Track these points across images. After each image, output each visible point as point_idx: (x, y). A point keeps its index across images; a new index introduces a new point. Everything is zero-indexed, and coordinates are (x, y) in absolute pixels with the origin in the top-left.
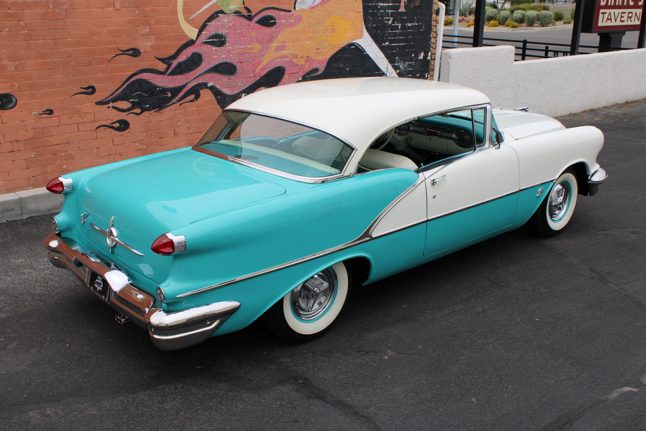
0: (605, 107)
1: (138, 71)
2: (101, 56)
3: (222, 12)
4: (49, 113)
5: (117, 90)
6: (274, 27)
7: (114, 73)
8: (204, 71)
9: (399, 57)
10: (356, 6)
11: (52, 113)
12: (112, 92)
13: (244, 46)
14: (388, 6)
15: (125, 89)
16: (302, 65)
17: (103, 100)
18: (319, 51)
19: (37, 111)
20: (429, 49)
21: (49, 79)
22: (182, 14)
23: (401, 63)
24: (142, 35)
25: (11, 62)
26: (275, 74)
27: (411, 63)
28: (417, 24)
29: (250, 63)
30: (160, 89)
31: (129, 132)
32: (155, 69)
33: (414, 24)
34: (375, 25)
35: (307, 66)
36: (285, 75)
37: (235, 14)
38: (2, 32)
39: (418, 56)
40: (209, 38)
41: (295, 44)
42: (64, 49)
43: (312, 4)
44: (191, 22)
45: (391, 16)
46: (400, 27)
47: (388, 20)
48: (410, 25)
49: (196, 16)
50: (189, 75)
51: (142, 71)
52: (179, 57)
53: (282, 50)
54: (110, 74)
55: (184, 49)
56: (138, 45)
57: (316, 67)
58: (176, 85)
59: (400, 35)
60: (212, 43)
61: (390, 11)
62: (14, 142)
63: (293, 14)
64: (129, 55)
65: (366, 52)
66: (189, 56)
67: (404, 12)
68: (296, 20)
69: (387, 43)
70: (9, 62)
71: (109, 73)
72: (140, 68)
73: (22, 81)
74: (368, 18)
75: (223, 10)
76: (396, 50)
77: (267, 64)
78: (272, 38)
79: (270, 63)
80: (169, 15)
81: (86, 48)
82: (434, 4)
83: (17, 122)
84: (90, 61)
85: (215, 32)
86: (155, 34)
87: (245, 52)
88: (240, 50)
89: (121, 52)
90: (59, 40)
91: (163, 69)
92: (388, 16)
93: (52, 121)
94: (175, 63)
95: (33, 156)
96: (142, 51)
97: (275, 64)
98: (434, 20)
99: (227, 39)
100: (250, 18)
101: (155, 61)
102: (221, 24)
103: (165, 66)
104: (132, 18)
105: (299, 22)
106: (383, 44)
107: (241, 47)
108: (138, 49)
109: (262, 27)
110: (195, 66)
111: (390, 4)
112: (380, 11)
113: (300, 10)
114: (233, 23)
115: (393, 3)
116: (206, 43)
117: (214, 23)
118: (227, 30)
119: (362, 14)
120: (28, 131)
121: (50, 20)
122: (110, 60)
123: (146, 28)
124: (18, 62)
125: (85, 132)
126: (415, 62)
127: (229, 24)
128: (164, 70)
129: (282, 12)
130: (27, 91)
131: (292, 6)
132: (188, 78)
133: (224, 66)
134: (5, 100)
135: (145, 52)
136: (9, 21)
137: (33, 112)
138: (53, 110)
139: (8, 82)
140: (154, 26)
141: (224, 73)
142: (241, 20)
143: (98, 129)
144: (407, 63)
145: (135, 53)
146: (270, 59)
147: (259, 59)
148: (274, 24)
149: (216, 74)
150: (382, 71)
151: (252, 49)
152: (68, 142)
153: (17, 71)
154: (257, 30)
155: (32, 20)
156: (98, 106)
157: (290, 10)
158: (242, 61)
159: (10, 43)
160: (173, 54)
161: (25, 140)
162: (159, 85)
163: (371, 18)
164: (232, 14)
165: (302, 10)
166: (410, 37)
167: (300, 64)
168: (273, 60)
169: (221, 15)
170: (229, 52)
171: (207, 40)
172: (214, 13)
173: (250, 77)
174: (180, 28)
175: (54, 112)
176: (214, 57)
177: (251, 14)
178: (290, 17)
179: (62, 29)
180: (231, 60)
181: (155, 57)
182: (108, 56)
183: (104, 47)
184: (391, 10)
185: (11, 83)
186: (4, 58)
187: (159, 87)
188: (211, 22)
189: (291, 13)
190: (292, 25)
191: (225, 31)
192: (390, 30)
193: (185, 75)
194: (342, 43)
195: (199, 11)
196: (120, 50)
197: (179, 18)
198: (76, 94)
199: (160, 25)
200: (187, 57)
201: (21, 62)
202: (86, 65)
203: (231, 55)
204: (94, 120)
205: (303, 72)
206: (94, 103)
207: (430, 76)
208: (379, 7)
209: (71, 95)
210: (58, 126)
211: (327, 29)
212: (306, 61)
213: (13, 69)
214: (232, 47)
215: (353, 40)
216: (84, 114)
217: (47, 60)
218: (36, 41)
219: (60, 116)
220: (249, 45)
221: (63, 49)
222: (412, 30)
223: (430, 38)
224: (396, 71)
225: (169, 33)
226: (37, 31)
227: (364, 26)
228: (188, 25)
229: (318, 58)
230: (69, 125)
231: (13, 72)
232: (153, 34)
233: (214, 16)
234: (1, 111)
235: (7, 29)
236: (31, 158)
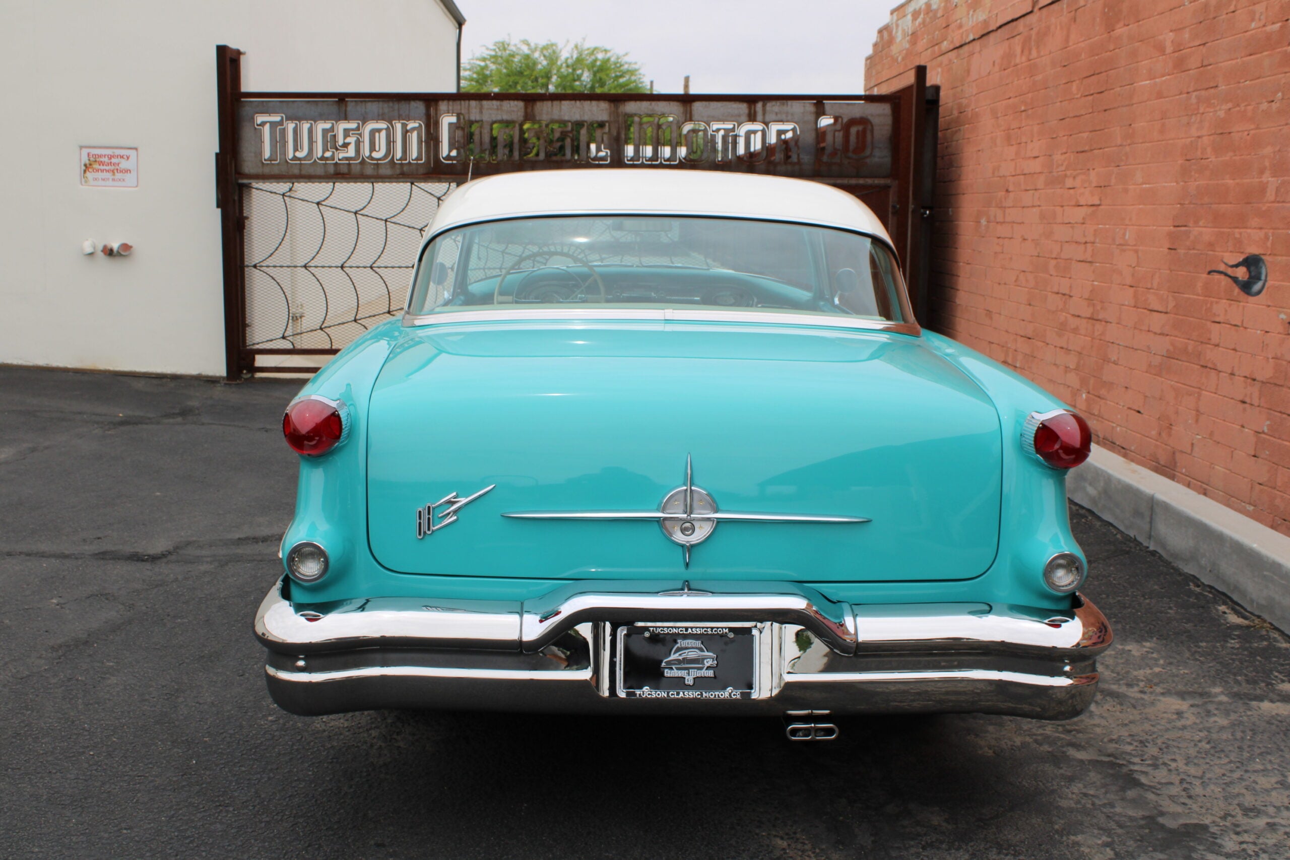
19: (1285, 313)
25: (1272, 177)
38: (1272, 103)
62: (1248, 380)
73: (1279, 229)
83: (1259, 332)
95: (1266, 430)
120: (1268, 359)
124: (1282, 179)
130: (1282, 255)
137: (1281, 312)
139: (1262, 228)
153: (1277, 202)
159: (1278, 128)
161: (1262, 382)
185: (1267, 231)
186: (1266, 168)
201: (1286, 178)
213: (1273, 197)
231: (1272, 202)
234: (1246, 296)
235: (1280, 94)
236: (1263, 432)
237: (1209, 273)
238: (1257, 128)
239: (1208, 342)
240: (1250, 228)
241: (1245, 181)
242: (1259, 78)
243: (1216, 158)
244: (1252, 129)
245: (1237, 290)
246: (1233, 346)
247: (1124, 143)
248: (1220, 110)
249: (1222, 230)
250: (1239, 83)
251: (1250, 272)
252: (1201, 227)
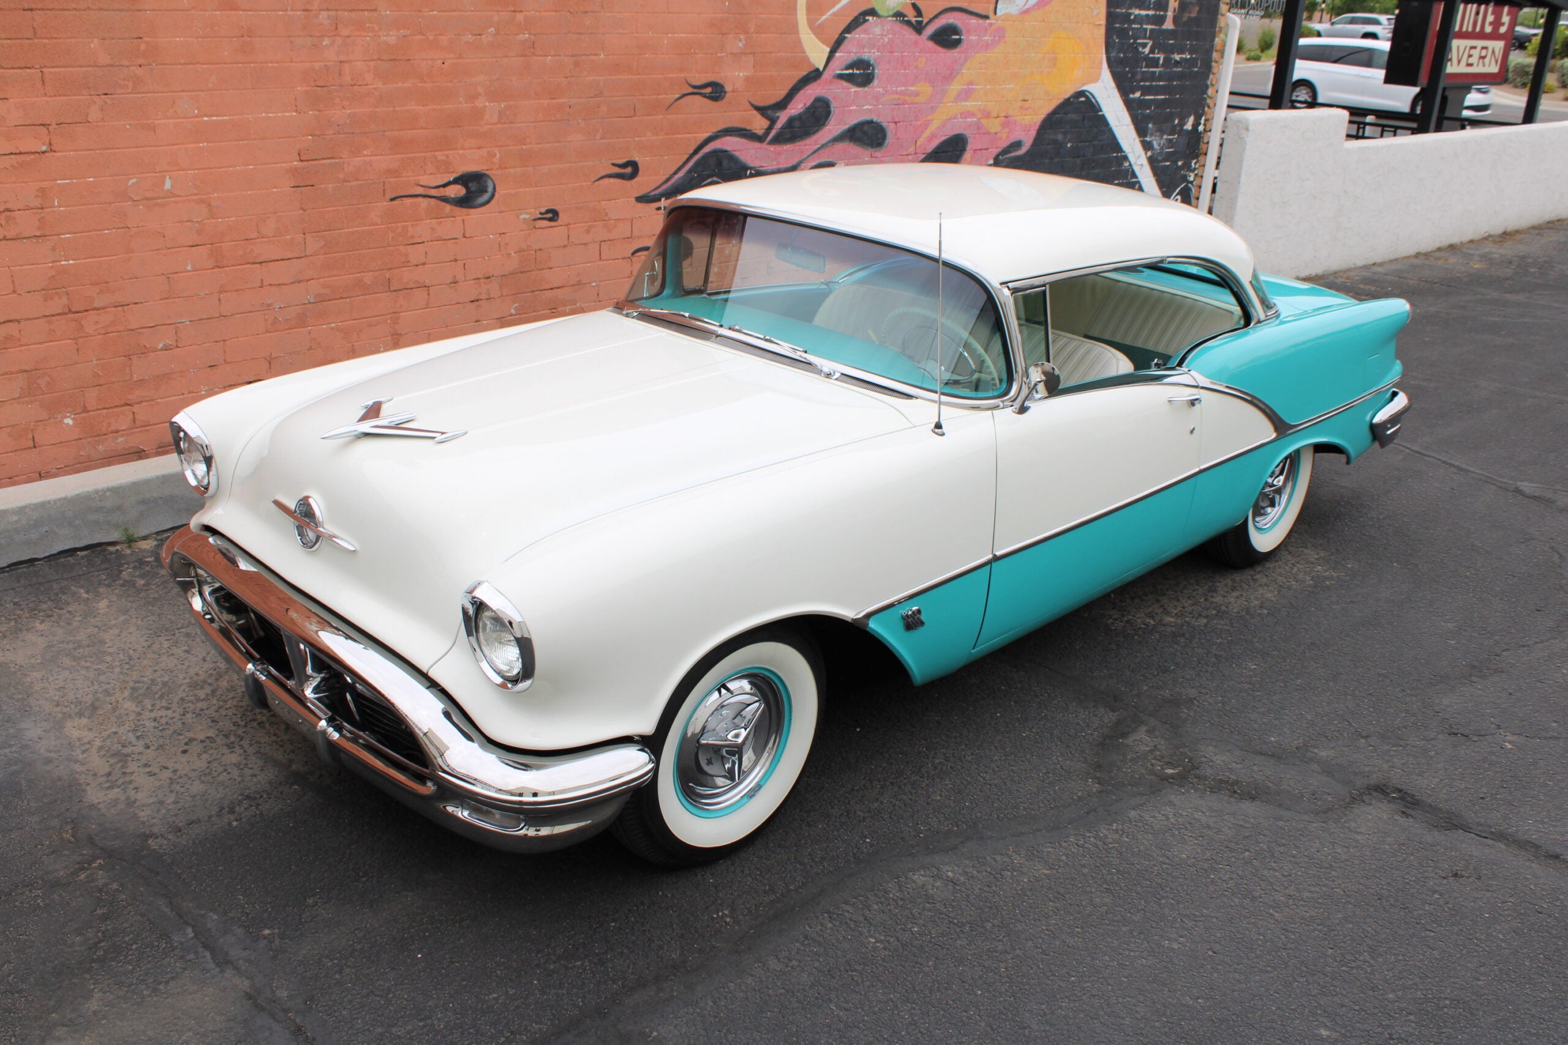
0: (1472, 241)
1: (719, 132)
2: (655, 97)
3: (872, 12)
4: (551, 218)
5: (676, 173)
6: (957, 50)
7: (674, 134)
8: (831, 137)
9: (1154, 124)
10: (1095, 12)
11: (556, 218)
12: (668, 176)
13: (903, 88)
14: (1147, 16)
15: (690, 171)
16: (996, 133)
17: (650, 192)
18: (1027, 105)
19: (529, 213)
20: (1203, 110)
21: (557, 142)
22: (804, 12)
23: (1156, 136)
24: (731, 54)
25: (492, 102)
26: (950, 149)
27: (1172, 137)
28: (1188, 57)
29: (911, 125)
30: (753, 172)
31: (691, 265)
32: (748, 128)
33: (1184, 56)
34: (1122, 55)
35: (1004, 136)
36: (966, 152)
37: (894, 19)
38: (483, 37)
39: (1185, 124)
40: (847, 68)
41: (988, 87)
42: (591, 78)
43: (1025, 5)
44: (818, 31)
45: (1149, 38)
46: (1161, 62)
47: (1144, 45)
48: (1177, 57)
49: (826, 19)
50: (806, 145)
51: (723, 133)
52: (789, 107)
53: (966, 100)
54: (667, 137)
55: (801, 89)
56: (722, 74)
57: (1018, 139)
58: (781, 166)
59: (1161, 77)
60: (849, 78)
61: (1149, 27)
62: (481, 280)
63: (991, 24)
64: (704, 96)
65: (1101, 111)
66: (808, 104)
67: (1172, 30)
68: (995, 36)
69: (1138, 95)
70: (489, 102)
71: (666, 134)
72: (722, 126)
73: (508, 146)
74: (1113, 40)
75: (876, 8)
76: (1150, 108)
77: (938, 128)
78: (951, 74)
79: (944, 126)
80: (782, 14)
81: (631, 77)
82: (1219, 17)
83: (491, 236)
84: (635, 107)
85: (858, 55)
86: (754, 54)
87: (905, 101)
88: (897, 96)
89: (691, 90)
90: (583, 57)
91: (760, 129)
92: (1145, 38)
93: (555, 233)
94: (783, 117)
95: (513, 311)
96: (728, 88)
97: (952, 129)
98: (1218, 48)
99: (876, 71)
100: (918, 28)
101: (748, 112)
102: (869, 39)
103: (765, 123)
104: (717, 15)
105: (999, 41)
106: (1131, 96)
107: (899, 89)
108: (722, 83)
109: (938, 48)
110: (816, 126)
111: (1151, 13)
112: (1133, 26)
113: (1003, 17)
114: (890, 36)
115: (1156, 10)
116: (841, 77)
117: (858, 36)
118: (877, 52)
119: (1102, 32)
120: (509, 255)
121: (571, 13)
122: (670, 106)
123: (740, 40)
124: (505, 103)
125: (612, 261)
126: (1178, 136)
127: (882, 38)
128: (763, 131)
129: (973, 17)
130: (516, 167)
131: (992, 7)
132: (802, 152)
133: (866, 128)
134: (473, 186)
135: (733, 91)
136: (498, 11)
137: (521, 214)
138: (558, 210)
139: (482, 147)
140: (754, 35)
141: (865, 144)
142: (904, 32)
143: (636, 255)
144: (1165, 137)
145: (716, 93)
146: (945, 117)
147: (926, 116)
148: (958, 42)
149: (852, 145)
150: (1124, 152)
151: (917, 94)
152: (579, 283)
153: (501, 124)
154: (928, 55)
155: (539, 12)
156: (641, 206)
157: (987, 14)
158: (897, 120)
159: (494, 59)
160: (782, 97)
161: (502, 276)
162: (751, 164)
163: (1117, 40)
164: (890, 19)
165: (1008, 17)
166: (1175, 83)
167: (993, 131)
168: (950, 119)
169: (870, 18)
170: (877, 98)
171: (842, 70)
172: (860, 14)
173: (909, 153)
174: (798, 43)
175: (561, 215)
176: (851, 108)
177: (920, 19)
178: (986, 30)
179: (592, 33)
180: (878, 116)
181: (750, 103)
182: (666, 96)
183: (662, 76)
184: (1152, 24)
185: (489, 149)
186: (480, 94)
187: (751, 168)
188: (853, 33)
189: (988, 21)
190: (987, 46)
191: (874, 53)
192: (1146, 67)
193: (798, 144)
194: (1068, 92)
195: (834, 7)
196: (689, 85)
197: (799, 21)
198: (602, 178)
199: (763, 35)
200: (805, 105)
201: (512, 103)
202: (627, 115)
203: (880, 106)
204: (629, 236)
205: (997, 148)
206: (634, 199)
207: (1200, 166)
208: (1132, 17)
209: (593, 180)
210: (565, 246)
211: (1043, 59)
212: (1005, 125)
213: (495, 119)
214: (884, 88)
215: (1083, 85)
216: (613, 221)
217: (558, 101)
218: (542, 58)
219: (570, 224)
220: (912, 86)
221: (588, 78)
222: (1180, 69)
223: (1207, 87)
224: (1146, 154)
225: (779, 52)
226: (545, 37)
227: (1104, 57)
228: (813, 36)
229: (1023, 119)
230: (585, 244)
231: (494, 124)
232: (750, 54)
233: (857, 22)
234: (464, 210)
235: (493, 29)
236: (511, 315)
237: (392, 200)
238: (460, 57)
239: (406, 263)
240: (463, 149)
241: (445, 107)
242: (456, 11)
243: (384, 84)
244: (453, 58)
245: (448, 208)
246: (453, 258)
247: (126, 63)
248: (385, 36)
249: (416, 155)
250: (421, 11)
251: (467, 188)
252: (368, 156)
